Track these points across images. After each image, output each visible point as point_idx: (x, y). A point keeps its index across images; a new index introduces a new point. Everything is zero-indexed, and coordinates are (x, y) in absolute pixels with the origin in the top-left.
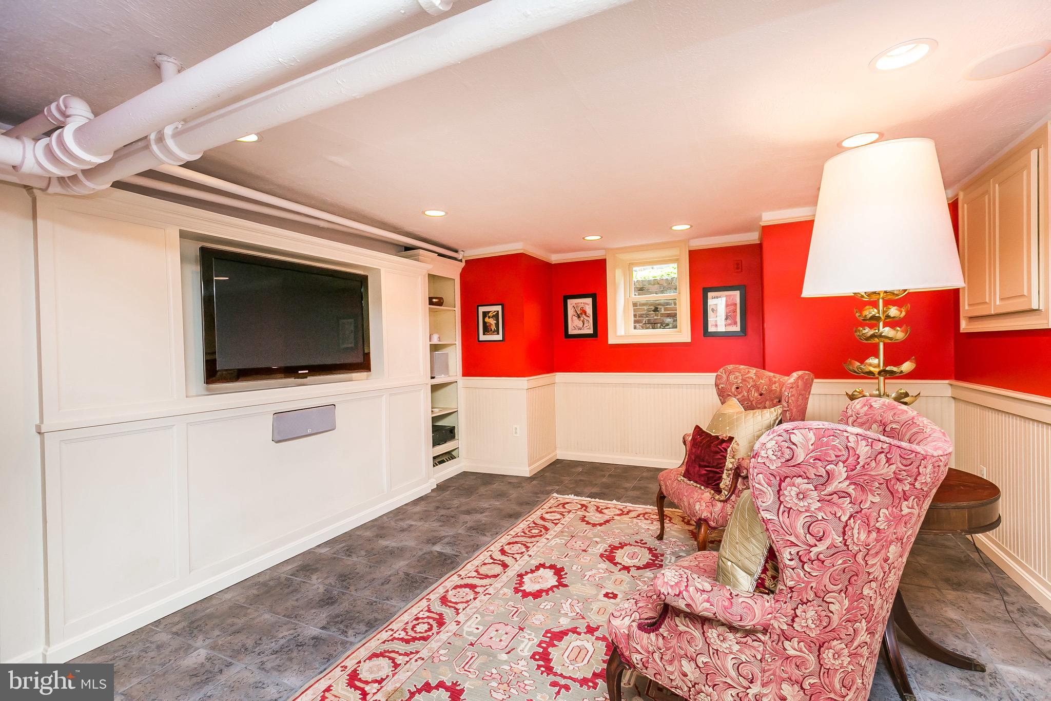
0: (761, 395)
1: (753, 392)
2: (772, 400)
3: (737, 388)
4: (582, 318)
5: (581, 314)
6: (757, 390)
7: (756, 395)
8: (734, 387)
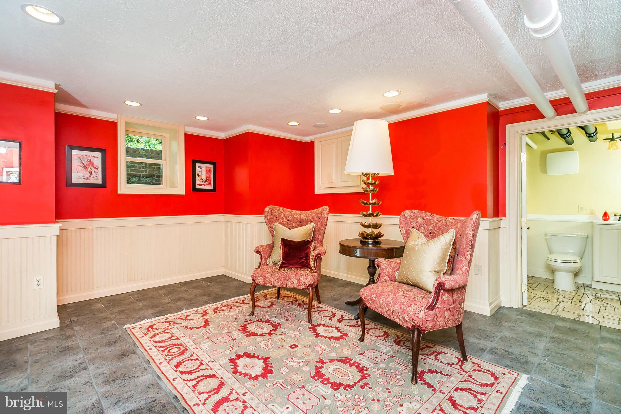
0: (288, 220)
1: (284, 219)
2: (296, 222)
3: (276, 218)
4: (89, 169)
5: (89, 165)
6: (286, 218)
7: (286, 221)
8: (275, 217)
